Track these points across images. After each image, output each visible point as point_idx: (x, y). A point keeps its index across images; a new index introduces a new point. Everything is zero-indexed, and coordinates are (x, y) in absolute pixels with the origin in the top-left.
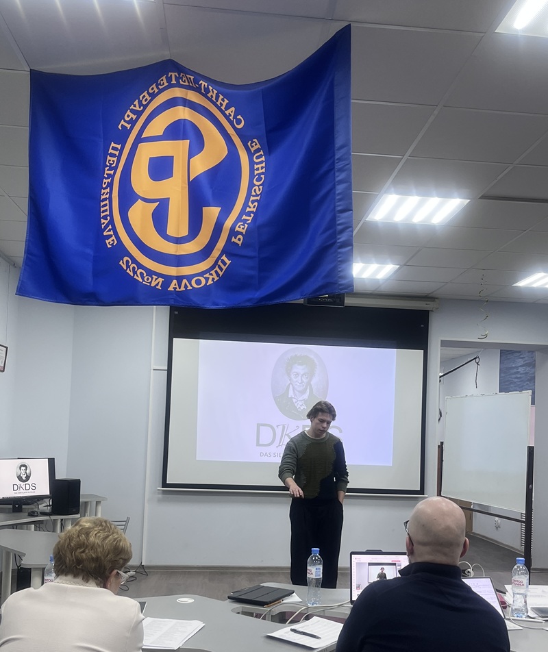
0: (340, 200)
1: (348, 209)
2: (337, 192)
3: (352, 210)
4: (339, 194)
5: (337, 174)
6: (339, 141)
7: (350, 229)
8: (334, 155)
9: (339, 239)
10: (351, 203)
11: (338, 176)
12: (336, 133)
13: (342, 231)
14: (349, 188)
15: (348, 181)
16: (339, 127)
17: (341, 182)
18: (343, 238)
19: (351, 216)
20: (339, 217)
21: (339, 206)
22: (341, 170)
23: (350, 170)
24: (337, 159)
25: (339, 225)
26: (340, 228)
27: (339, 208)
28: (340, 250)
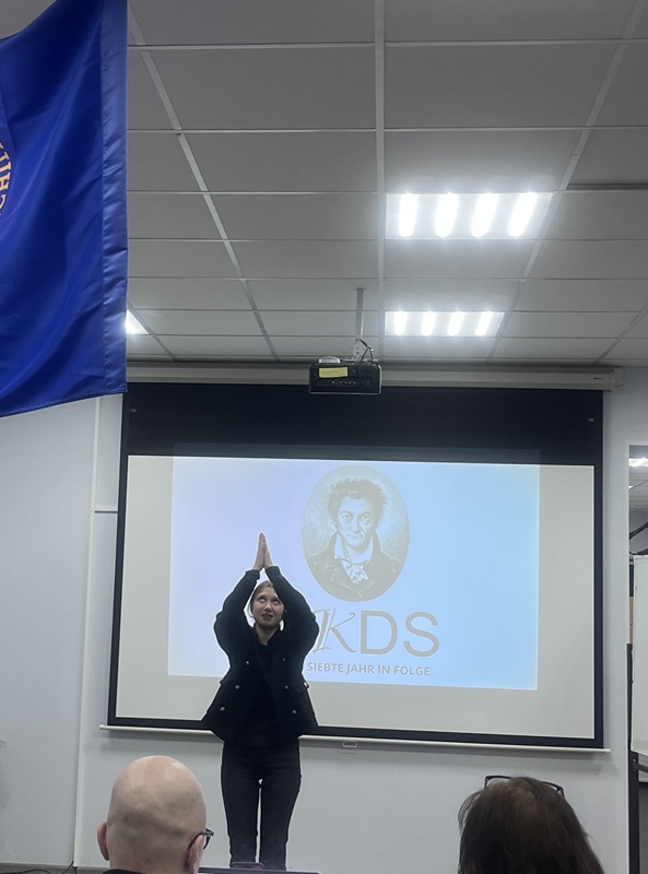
0: (108, 232)
1: (120, 247)
2: (105, 218)
3: (126, 249)
4: (107, 222)
5: (105, 188)
6: (109, 129)
7: (122, 282)
8: (101, 155)
9: (106, 299)
10: (125, 237)
11: (107, 191)
12: (103, 117)
13: (110, 286)
14: (122, 211)
15: (120, 197)
16: (110, 105)
17: (110, 200)
18: (111, 298)
19: (124, 260)
20: (106, 261)
21: (107, 242)
22: (111, 180)
23: (123, 180)
24: (106, 161)
25: (107, 274)
26: (107, 279)
27: (107, 246)
28: (108, 319)
